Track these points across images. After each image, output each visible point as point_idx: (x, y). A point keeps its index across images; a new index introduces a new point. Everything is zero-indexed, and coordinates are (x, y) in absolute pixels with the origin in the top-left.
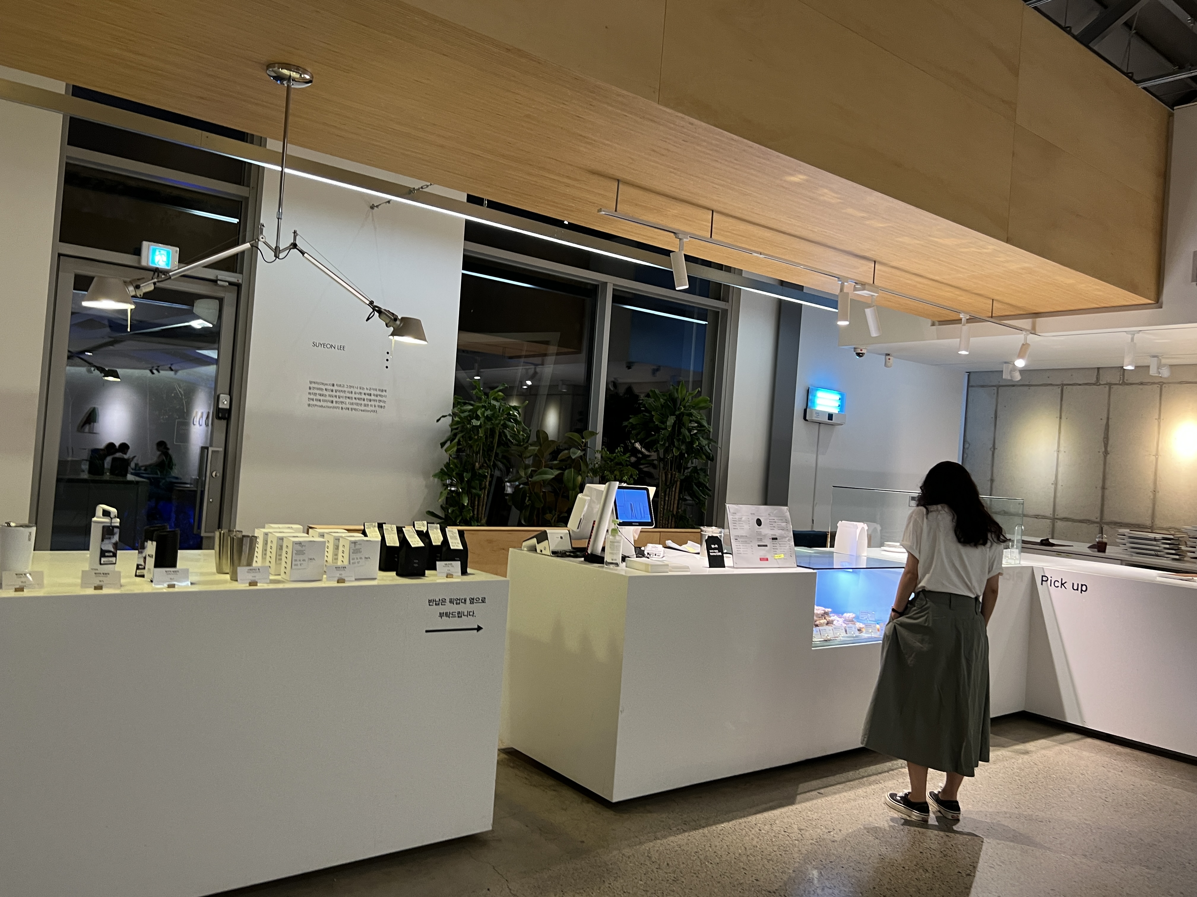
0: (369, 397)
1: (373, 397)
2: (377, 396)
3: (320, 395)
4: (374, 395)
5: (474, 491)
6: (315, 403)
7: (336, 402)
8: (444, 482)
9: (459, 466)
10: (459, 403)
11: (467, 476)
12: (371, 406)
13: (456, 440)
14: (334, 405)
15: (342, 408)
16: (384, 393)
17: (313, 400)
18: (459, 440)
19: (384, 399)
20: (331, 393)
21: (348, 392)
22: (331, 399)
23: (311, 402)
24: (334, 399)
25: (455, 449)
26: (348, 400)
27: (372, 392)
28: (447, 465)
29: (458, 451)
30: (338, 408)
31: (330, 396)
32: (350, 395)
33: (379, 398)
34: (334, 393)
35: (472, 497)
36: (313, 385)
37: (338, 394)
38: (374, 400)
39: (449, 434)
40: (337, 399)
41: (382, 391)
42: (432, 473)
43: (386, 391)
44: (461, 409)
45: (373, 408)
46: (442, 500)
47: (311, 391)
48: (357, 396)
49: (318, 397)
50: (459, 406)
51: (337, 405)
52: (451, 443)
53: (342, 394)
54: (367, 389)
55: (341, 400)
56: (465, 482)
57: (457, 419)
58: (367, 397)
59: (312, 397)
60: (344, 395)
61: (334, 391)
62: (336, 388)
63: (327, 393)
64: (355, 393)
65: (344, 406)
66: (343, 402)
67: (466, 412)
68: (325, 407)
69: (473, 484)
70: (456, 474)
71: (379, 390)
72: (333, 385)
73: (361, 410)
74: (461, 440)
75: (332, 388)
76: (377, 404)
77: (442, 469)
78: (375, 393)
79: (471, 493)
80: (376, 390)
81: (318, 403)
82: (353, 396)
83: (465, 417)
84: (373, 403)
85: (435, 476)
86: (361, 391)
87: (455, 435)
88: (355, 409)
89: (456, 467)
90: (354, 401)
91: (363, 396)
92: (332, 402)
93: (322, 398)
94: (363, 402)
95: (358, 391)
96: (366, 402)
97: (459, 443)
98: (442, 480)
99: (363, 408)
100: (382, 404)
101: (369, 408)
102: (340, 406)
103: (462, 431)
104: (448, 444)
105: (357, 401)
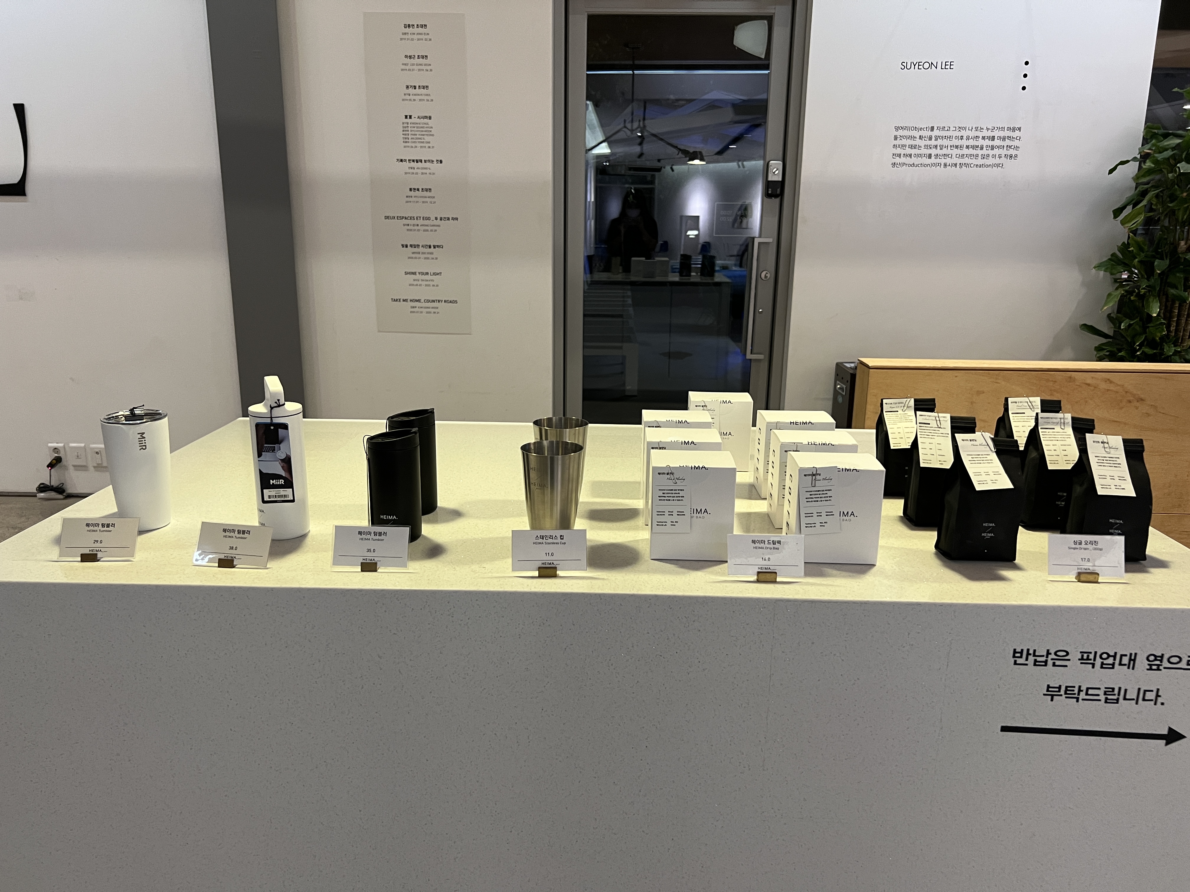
0: (991, 143)
1: (997, 142)
2: (1004, 139)
3: (911, 147)
4: (999, 138)
5: (1173, 291)
6: (903, 160)
7: (937, 156)
8: (1118, 276)
9: (1146, 248)
10: (1154, 136)
11: (1160, 266)
12: (994, 156)
13: (1144, 203)
14: (933, 160)
15: (945, 165)
16: (1017, 133)
17: (899, 155)
18: (1150, 203)
19: (1016, 143)
20: (928, 143)
21: (956, 138)
22: (928, 152)
23: (897, 160)
24: (933, 152)
25: (1141, 218)
26: (955, 151)
27: (996, 134)
28: (1124, 248)
29: (1148, 222)
30: (939, 165)
31: (926, 147)
32: (959, 143)
33: (1008, 142)
34: (933, 142)
35: (1167, 301)
36: (901, 133)
37: (939, 142)
38: (999, 147)
39: (1130, 193)
40: (938, 151)
41: (1014, 130)
42: (1095, 263)
43: (1019, 129)
44: (1158, 147)
45: (997, 161)
46: (1111, 306)
47: (898, 142)
48: (971, 142)
49: (908, 151)
50: (1154, 141)
51: (938, 161)
52: (1133, 208)
53: (945, 142)
54: (988, 129)
55: (945, 151)
56: (1156, 277)
57: (1148, 164)
58: (987, 142)
59: (898, 151)
60: (951, 143)
61: (933, 139)
62: (936, 133)
63: (922, 143)
64: (968, 139)
65: (948, 161)
66: (948, 155)
67: (1166, 150)
68: (917, 165)
69: (1171, 279)
70: (1140, 262)
71: (1009, 129)
72: (932, 129)
73: (977, 166)
74: (1154, 201)
75: (930, 133)
76: (1003, 152)
77: (1113, 255)
78: (1002, 134)
79: (1166, 295)
80: (1003, 129)
81: (908, 160)
82: (965, 142)
83: (1164, 159)
84: (996, 152)
85: (1098, 267)
86: (978, 134)
87: (1144, 194)
88: (966, 165)
89: (1141, 249)
90: (965, 151)
91: (980, 142)
92: (930, 156)
93: (913, 152)
94: (979, 152)
95: (973, 134)
96: (984, 152)
97: (1150, 208)
98: (1112, 274)
99: (980, 161)
100: (1012, 152)
101: (991, 161)
102: (943, 161)
103: (1156, 187)
104: (1129, 210)
105: (971, 151)
